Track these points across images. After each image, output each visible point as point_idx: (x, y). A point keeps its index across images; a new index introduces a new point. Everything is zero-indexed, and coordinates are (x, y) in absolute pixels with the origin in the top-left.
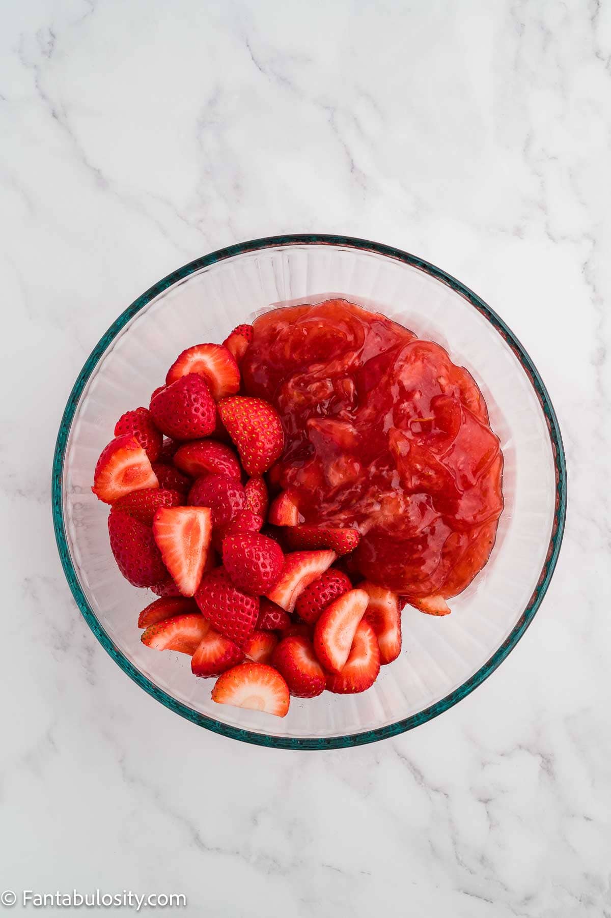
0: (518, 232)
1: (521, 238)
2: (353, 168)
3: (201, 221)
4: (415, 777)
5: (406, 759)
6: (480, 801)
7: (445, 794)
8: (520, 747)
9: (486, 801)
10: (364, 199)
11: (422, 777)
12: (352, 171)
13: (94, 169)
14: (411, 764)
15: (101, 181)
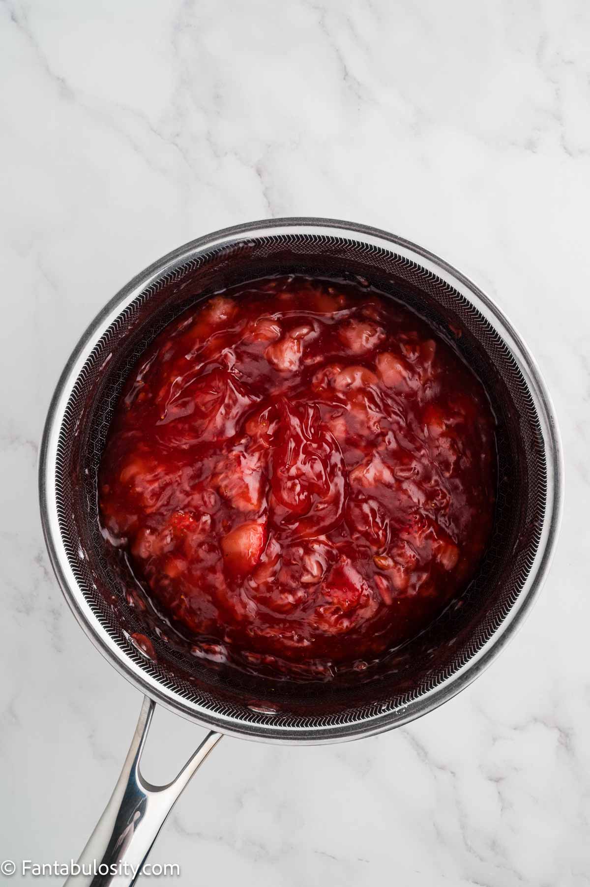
0: (531, 145)
1: (534, 152)
2: (346, 75)
3: (178, 135)
4: (418, 754)
5: (408, 733)
6: (491, 780)
7: (452, 773)
8: (536, 720)
9: (498, 780)
10: (359, 110)
11: (426, 754)
12: (344, 79)
13: (58, 79)
14: (413, 739)
15: (65, 91)
